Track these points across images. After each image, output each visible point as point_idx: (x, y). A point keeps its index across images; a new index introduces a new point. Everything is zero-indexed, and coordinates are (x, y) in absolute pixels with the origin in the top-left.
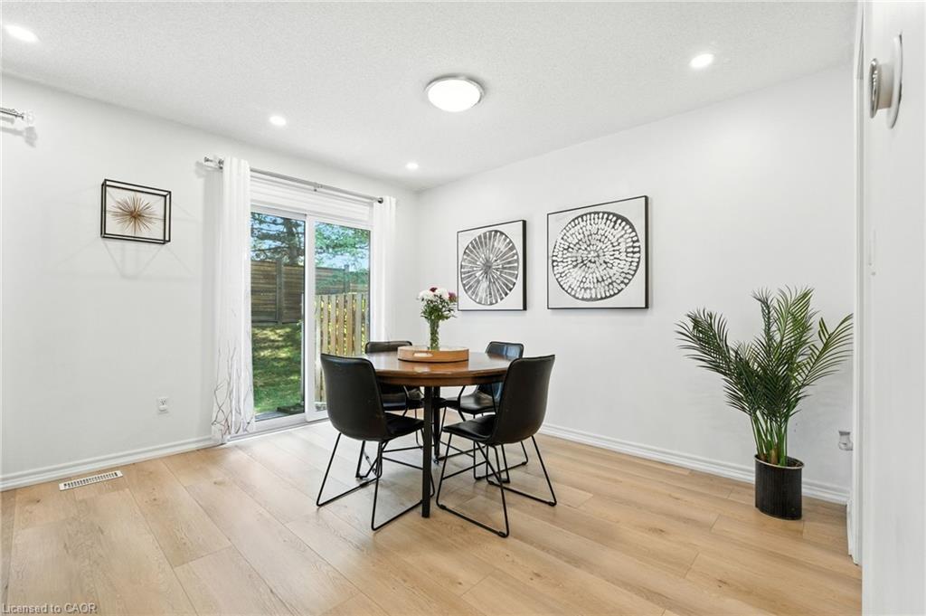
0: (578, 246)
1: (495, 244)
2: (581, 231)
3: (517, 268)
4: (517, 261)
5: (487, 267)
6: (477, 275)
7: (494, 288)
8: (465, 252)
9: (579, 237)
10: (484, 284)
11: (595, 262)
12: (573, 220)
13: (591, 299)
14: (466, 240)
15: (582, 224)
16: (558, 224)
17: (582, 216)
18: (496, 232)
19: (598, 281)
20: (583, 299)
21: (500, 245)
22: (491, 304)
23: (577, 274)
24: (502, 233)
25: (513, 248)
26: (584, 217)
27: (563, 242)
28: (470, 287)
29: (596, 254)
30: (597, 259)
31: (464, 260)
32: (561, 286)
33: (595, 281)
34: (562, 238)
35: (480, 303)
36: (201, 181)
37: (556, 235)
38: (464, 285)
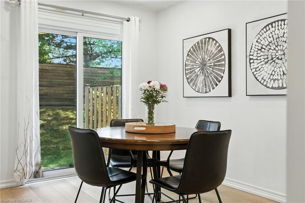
0: (269, 47)
1: (209, 47)
2: (271, 35)
3: (224, 65)
4: (224, 60)
5: (203, 65)
6: (196, 71)
7: (208, 80)
8: (188, 54)
9: (270, 40)
10: (201, 78)
11: (281, 59)
12: (265, 27)
13: (279, 88)
14: (189, 45)
15: (272, 29)
16: (254, 30)
17: (271, 24)
18: (209, 38)
19: (284, 74)
20: (272, 88)
21: (212, 48)
22: (206, 92)
23: (268, 68)
24: (213, 39)
25: (221, 50)
26: (274, 24)
27: (257, 44)
28: (192, 80)
29: (282, 53)
30: (283, 56)
31: (187, 60)
32: (256, 78)
33: (282, 73)
34: (257, 41)
35: (198, 92)
36: (8, 14)
37: (252, 39)
38: (187, 79)
